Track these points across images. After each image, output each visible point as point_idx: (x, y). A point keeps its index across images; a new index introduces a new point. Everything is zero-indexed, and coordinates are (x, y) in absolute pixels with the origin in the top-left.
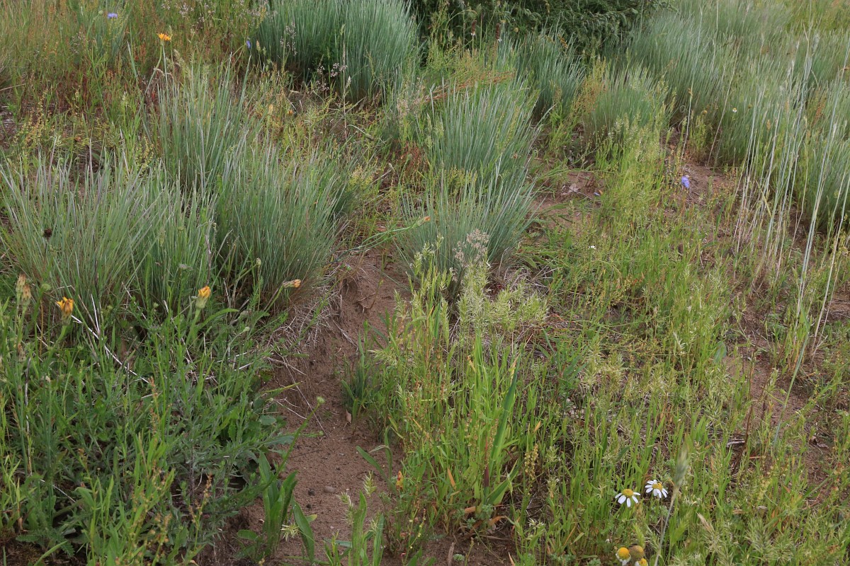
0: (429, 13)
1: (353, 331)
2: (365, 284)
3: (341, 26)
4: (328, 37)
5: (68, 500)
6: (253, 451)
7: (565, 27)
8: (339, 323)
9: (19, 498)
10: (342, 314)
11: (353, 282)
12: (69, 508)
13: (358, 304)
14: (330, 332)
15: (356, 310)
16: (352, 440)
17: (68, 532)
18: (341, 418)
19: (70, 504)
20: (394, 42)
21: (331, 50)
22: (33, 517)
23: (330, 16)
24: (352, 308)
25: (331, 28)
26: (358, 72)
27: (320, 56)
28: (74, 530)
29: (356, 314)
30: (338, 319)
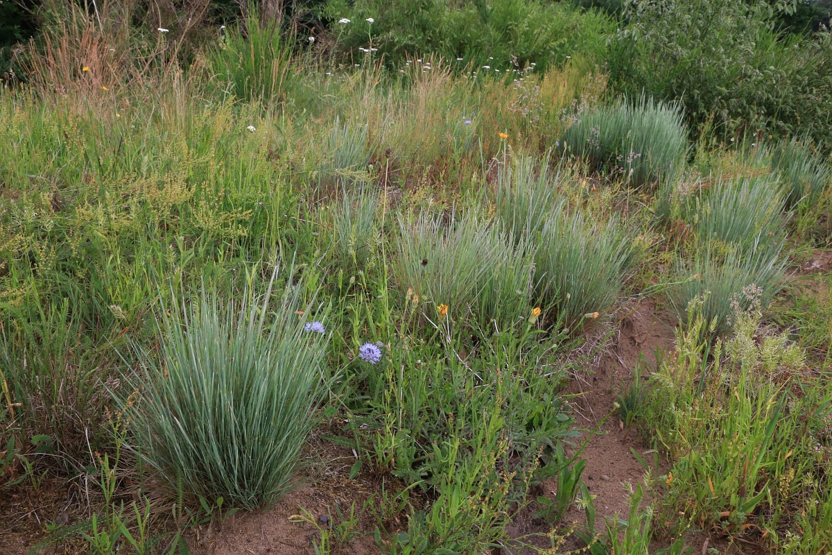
0: (696, 124)
1: (627, 359)
2: (639, 324)
3: (627, 132)
4: (617, 140)
5: (423, 452)
6: (550, 438)
7: (813, 136)
8: (617, 351)
9: (393, 445)
10: (619, 345)
11: (630, 321)
12: (423, 457)
13: (632, 338)
14: (609, 357)
15: (631, 343)
16: (623, 442)
17: (423, 474)
18: (615, 425)
19: (424, 455)
20: (668, 144)
21: (618, 149)
22: (401, 459)
23: (620, 125)
24: (628, 341)
25: (620, 132)
26: (638, 166)
27: (610, 153)
28: (426, 474)
29: (630, 346)
30: (615, 348)
